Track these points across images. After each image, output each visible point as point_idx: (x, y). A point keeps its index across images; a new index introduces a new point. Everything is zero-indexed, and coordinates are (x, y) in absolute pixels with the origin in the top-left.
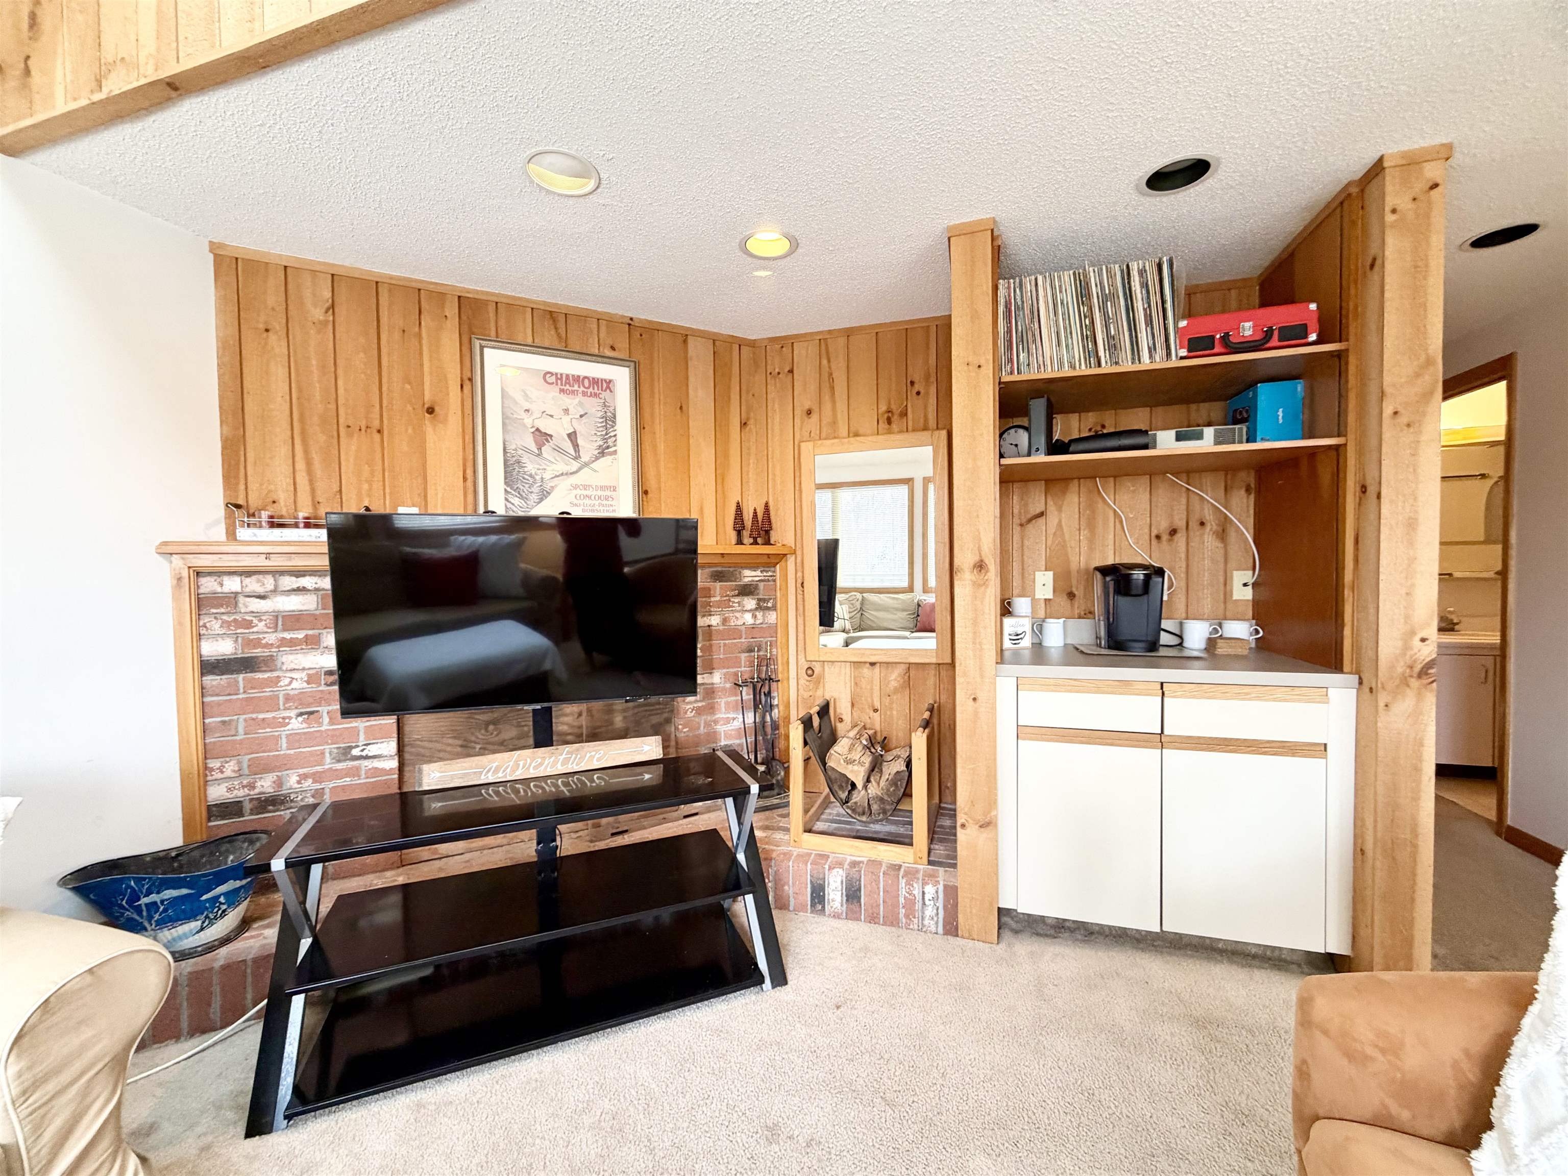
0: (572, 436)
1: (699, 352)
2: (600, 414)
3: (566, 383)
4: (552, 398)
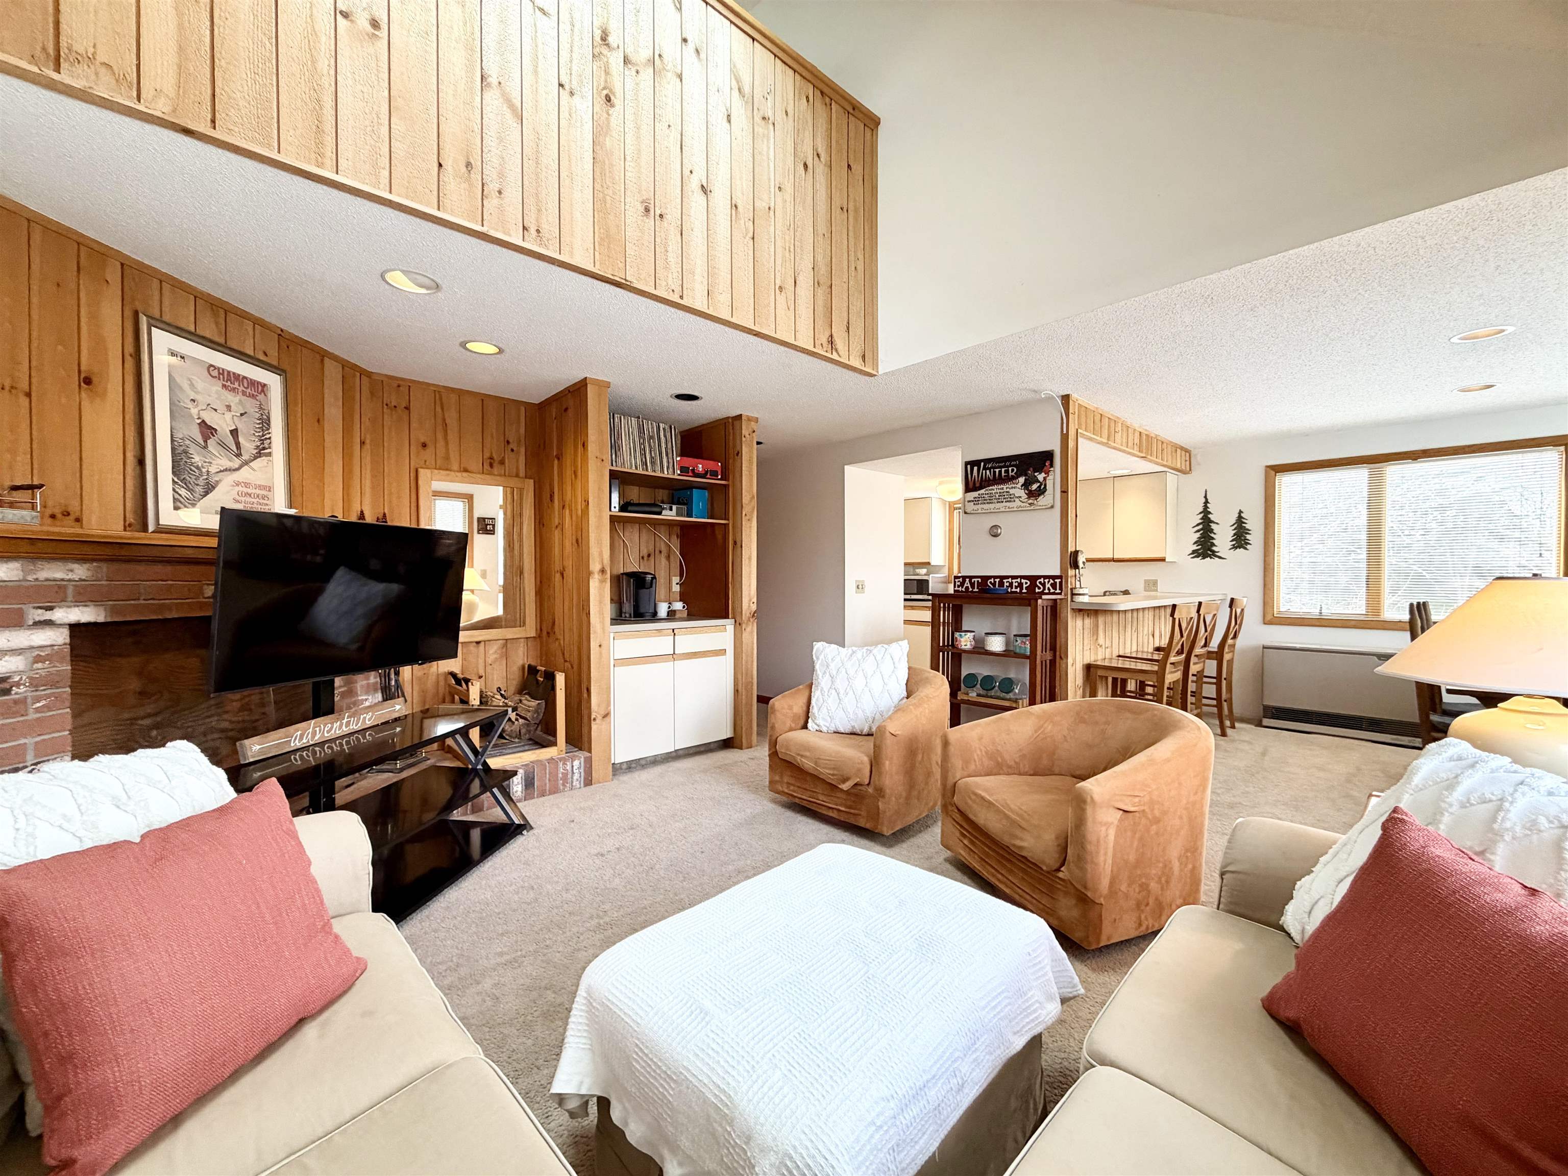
0: (234, 433)
1: (332, 372)
2: (258, 415)
3: (229, 379)
4: (215, 392)
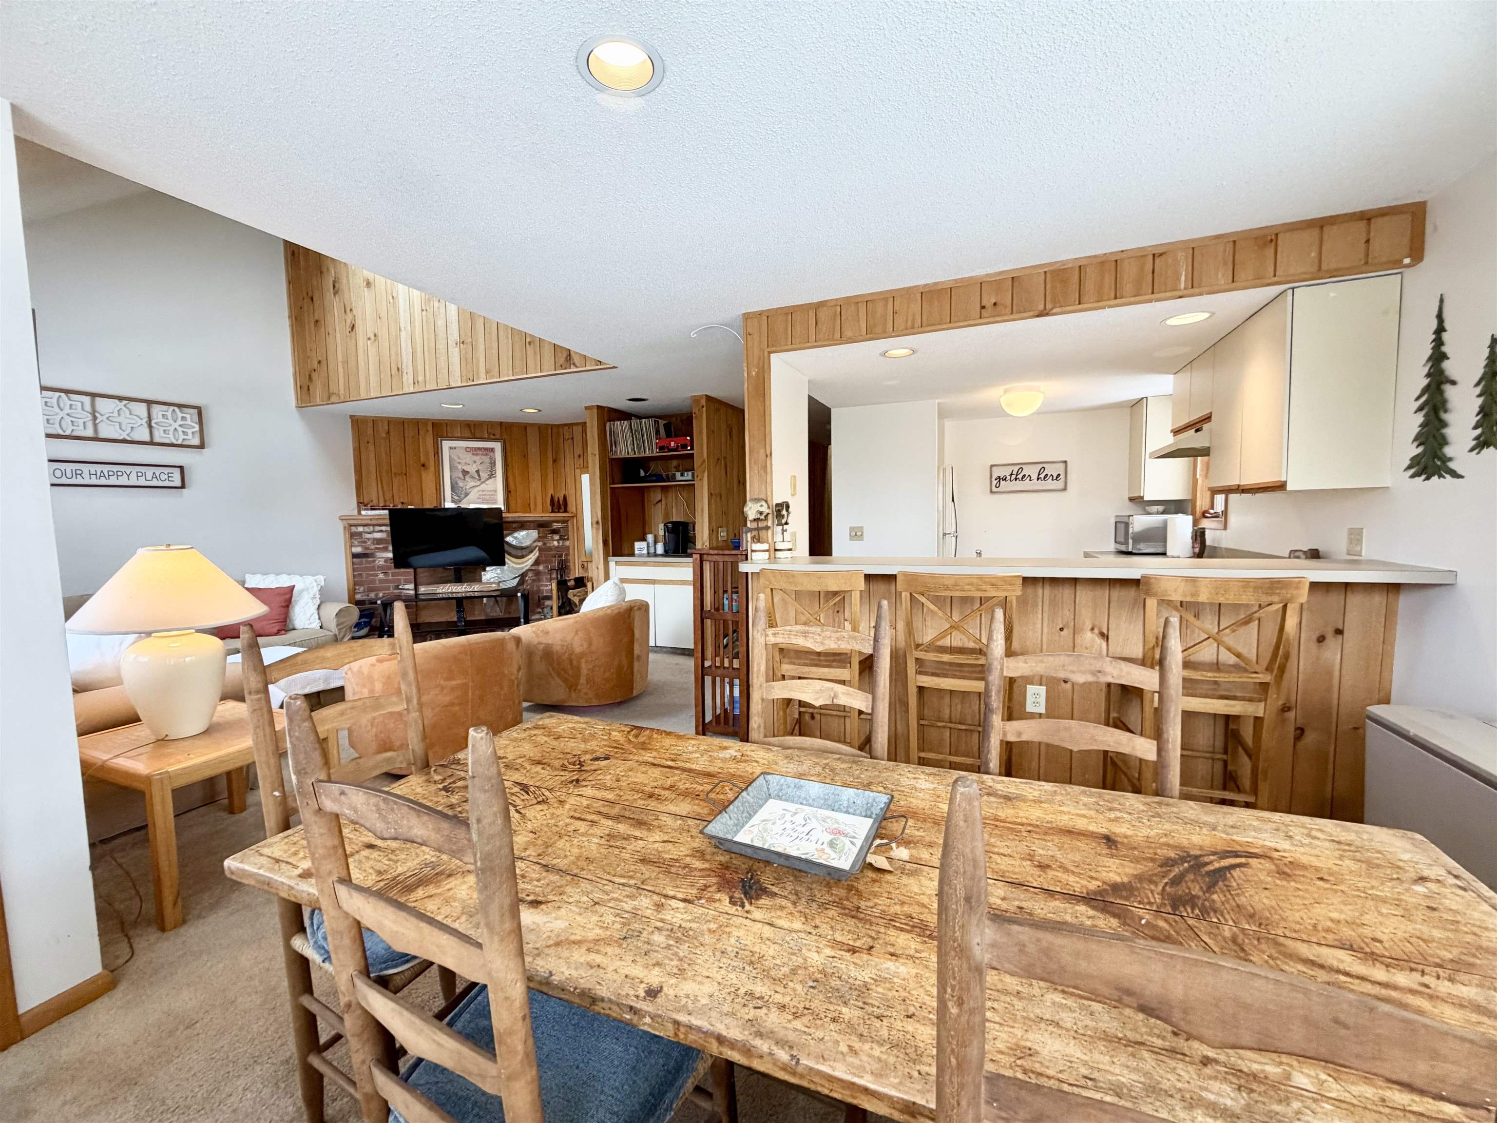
0: (478, 471)
1: (532, 432)
2: (489, 462)
3: (475, 451)
4: (469, 457)
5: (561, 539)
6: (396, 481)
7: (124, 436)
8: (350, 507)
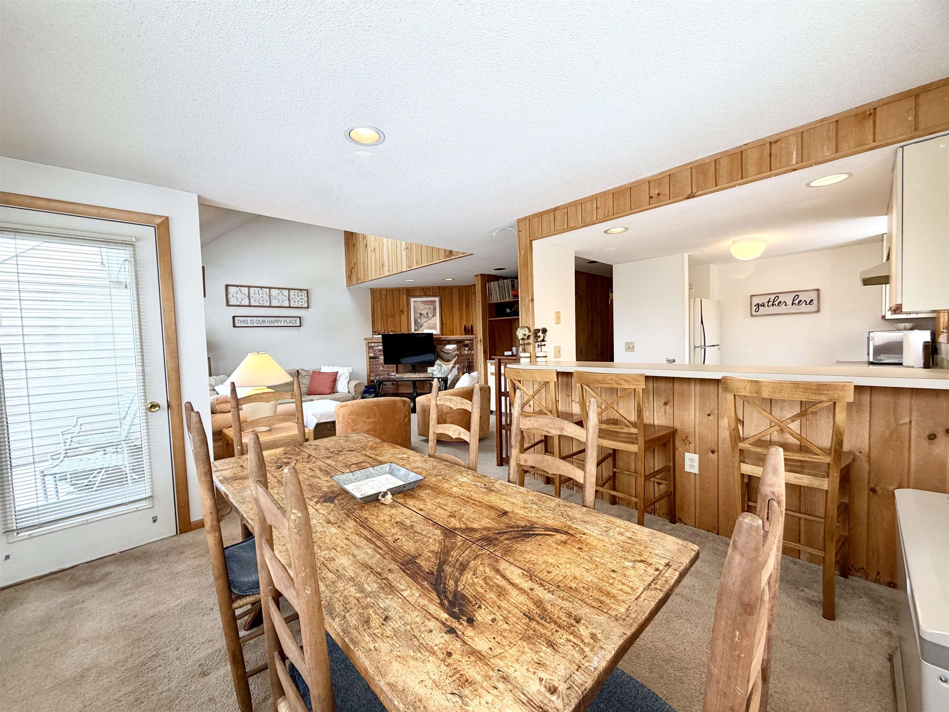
0: (427, 314)
2: (433, 308)
3: (426, 302)
4: (422, 306)
5: (469, 350)
6: (389, 320)
7: (280, 305)
8: (369, 334)
